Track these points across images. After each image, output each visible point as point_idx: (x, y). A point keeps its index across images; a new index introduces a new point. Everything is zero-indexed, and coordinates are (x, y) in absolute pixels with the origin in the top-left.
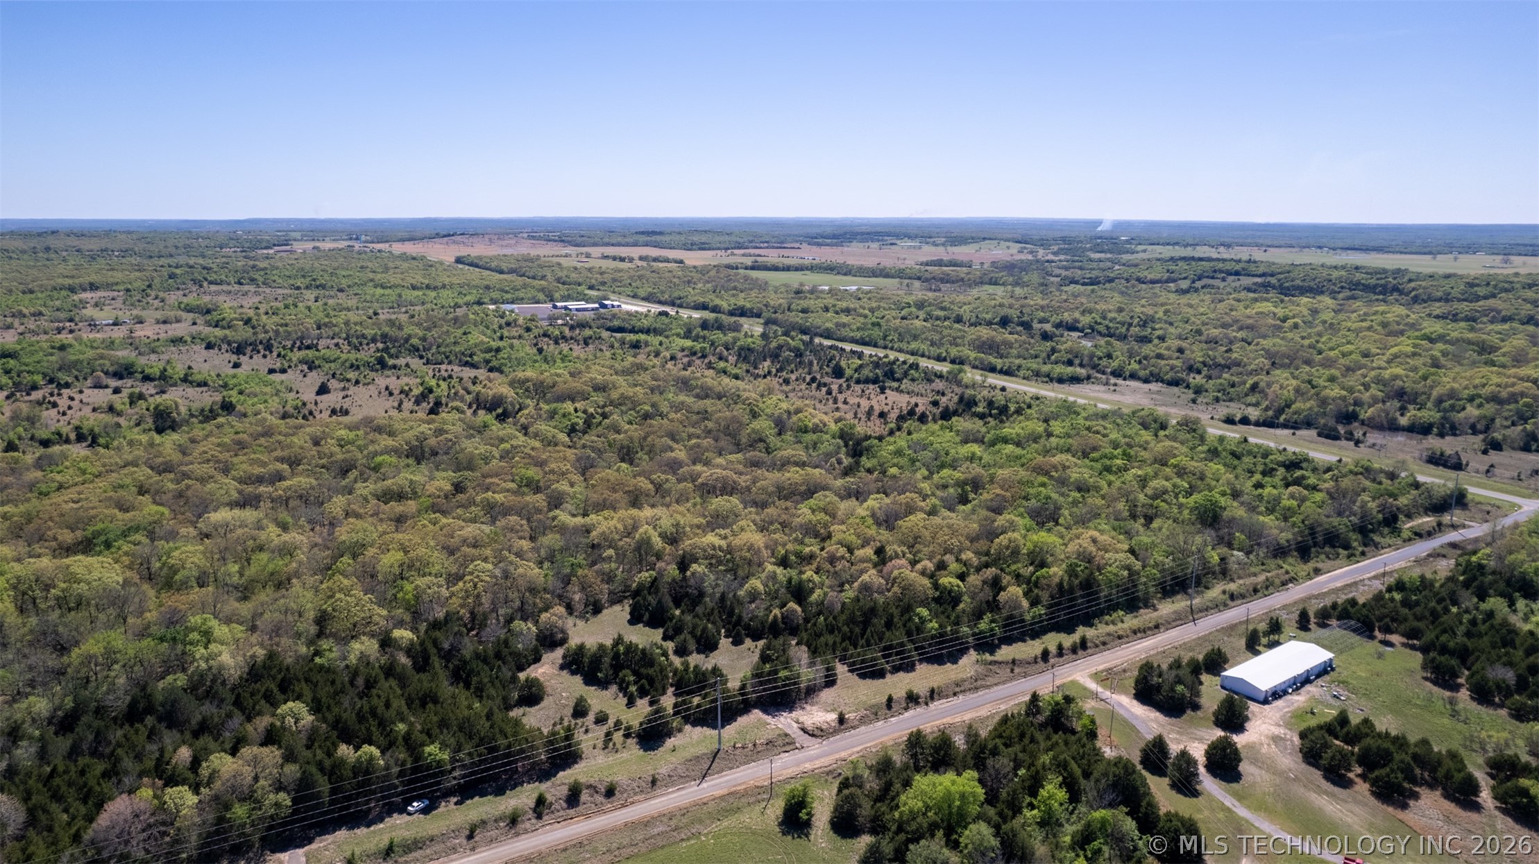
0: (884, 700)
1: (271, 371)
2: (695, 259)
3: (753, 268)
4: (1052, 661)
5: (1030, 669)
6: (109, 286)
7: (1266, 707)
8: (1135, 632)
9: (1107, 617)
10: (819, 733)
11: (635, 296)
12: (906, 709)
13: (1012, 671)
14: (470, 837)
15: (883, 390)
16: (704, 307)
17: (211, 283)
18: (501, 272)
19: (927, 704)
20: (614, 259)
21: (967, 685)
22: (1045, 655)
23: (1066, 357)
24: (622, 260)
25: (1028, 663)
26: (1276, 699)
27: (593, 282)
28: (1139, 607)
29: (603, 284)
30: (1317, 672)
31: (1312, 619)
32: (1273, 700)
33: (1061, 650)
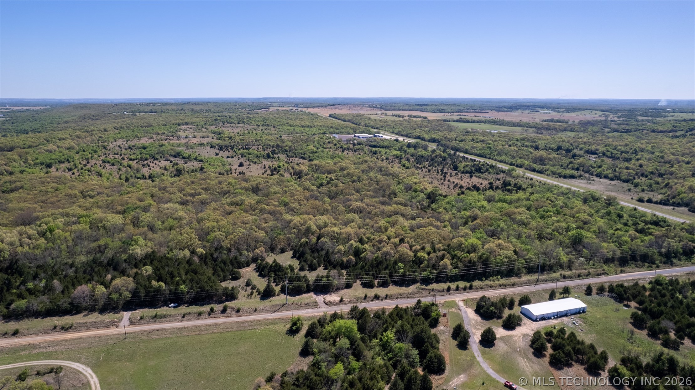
0: (364, 296)
1: (228, 157)
2: (432, 116)
3: (457, 121)
4: (451, 292)
5: (439, 293)
6: (192, 124)
7: (535, 322)
8: (500, 286)
9: (491, 278)
10: (329, 303)
11: (393, 133)
12: (372, 301)
13: (429, 293)
14: (183, 317)
15: (471, 177)
16: (419, 138)
17: (228, 123)
18: (345, 121)
19: (382, 300)
20: (396, 116)
21: (405, 295)
22: (449, 289)
23: (576, 166)
24: (399, 116)
25: (439, 291)
26: (542, 320)
27: (378, 126)
28: (513, 276)
29: (382, 127)
30: (574, 312)
31: (594, 291)
32: (540, 320)
33: (457, 289)
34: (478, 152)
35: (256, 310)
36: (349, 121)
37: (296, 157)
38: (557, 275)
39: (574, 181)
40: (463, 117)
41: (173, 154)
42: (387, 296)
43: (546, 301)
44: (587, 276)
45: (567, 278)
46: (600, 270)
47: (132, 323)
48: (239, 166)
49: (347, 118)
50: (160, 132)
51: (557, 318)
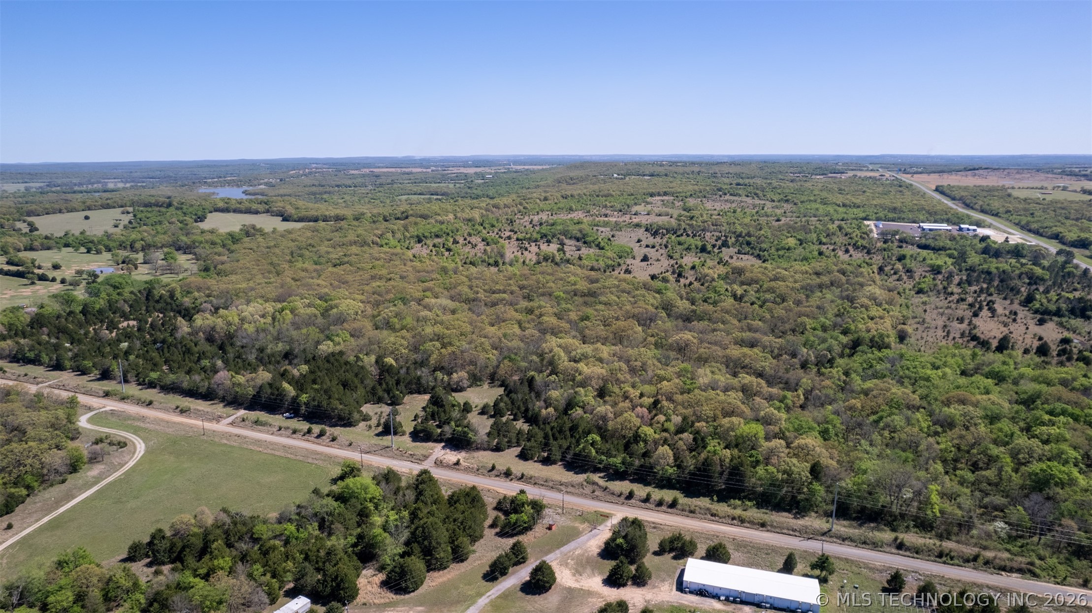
0: (490, 466)
1: (647, 246)
4: (633, 501)
5: (609, 497)
9: (733, 501)
10: (438, 462)
12: (497, 476)
13: (594, 492)
18: (953, 198)
19: (510, 480)
21: (552, 484)
22: (630, 496)
25: (613, 494)
26: (697, 594)
27: (1001, 210)
28: (789, 511)
30: (784, 606)
31: (910, 588)
32: (691, 592)
33: (647, 500)
35: (350, 445)
37: (752, 254)
41: (579, 235)
42: (523, 475)
43: (772, 570)
44: (967, 561)
45: (908, 549)
46: (1021, 561)
47: (234, 423)
48: (642, 261)
50: (608, 204)
51: (734, 602)
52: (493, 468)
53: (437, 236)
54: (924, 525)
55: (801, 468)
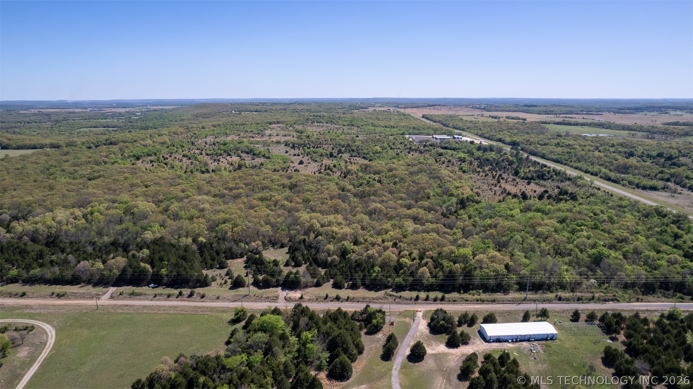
0: (325, 296)
1: (295, 155)
2: (531, 118)
3: (558, 123)
4: (419, 301)
5: (406, 301)
6: (283, 123)
7: (487, 344)
8: (477, 301)
9: (471, 291)
10: (288, 299)
11: (477, 134)
12: (331, 301)
13: (395, 300)
14: (155, 297)
15: (529, 183)
16: (500, 140)
17: (317, 122)
18: (435, 122)
19: (342, 302)
20: (492, 117)
21: (368, 300)
22: (417, 298)
24: (495, 118)
25: (406, 299)
26: (497, 342)
27: (465, 127)
28: (499, 292)
29: (468, 128)
30: (540, 338)
31: (583, 317)
32: (493, 342)
33: (427, 299)
34: (555, 157)
35: (218, 298)
36: (439, 122)
37: (359, 157)
38: (551, 296)
39: (654, 194)
40: (566, 119)
41: (247, 150)
42: (348, 298)
43: (518, 322)
44: (590, 300)
45: (563, 300)
46: (610, 295)
47: (112, 297)
48: (299, 164)
49: (438, 119)
50: (249, 130)
51: (516, 341)
52: (327, 296)
53: (148, 155)
54: (563, 287)
55: (501, 268)
